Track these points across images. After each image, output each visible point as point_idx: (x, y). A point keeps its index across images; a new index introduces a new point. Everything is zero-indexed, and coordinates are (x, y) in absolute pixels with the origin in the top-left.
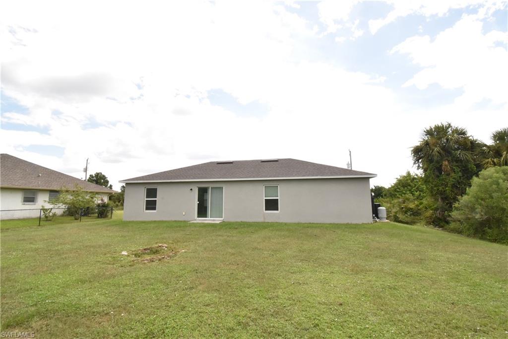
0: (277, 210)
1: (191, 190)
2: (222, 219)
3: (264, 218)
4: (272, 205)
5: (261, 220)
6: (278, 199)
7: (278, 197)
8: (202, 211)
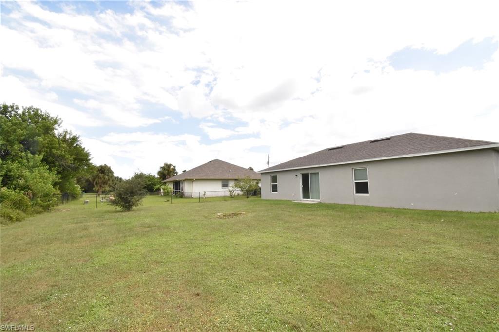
0: (367, 192)
1: (297, 176)
2: (319, 200)
3: (355, 202)
4: (362, 188)
5: (351, 202)
6: (367, 182)
7: (367, 179)
8: (306, 193)
